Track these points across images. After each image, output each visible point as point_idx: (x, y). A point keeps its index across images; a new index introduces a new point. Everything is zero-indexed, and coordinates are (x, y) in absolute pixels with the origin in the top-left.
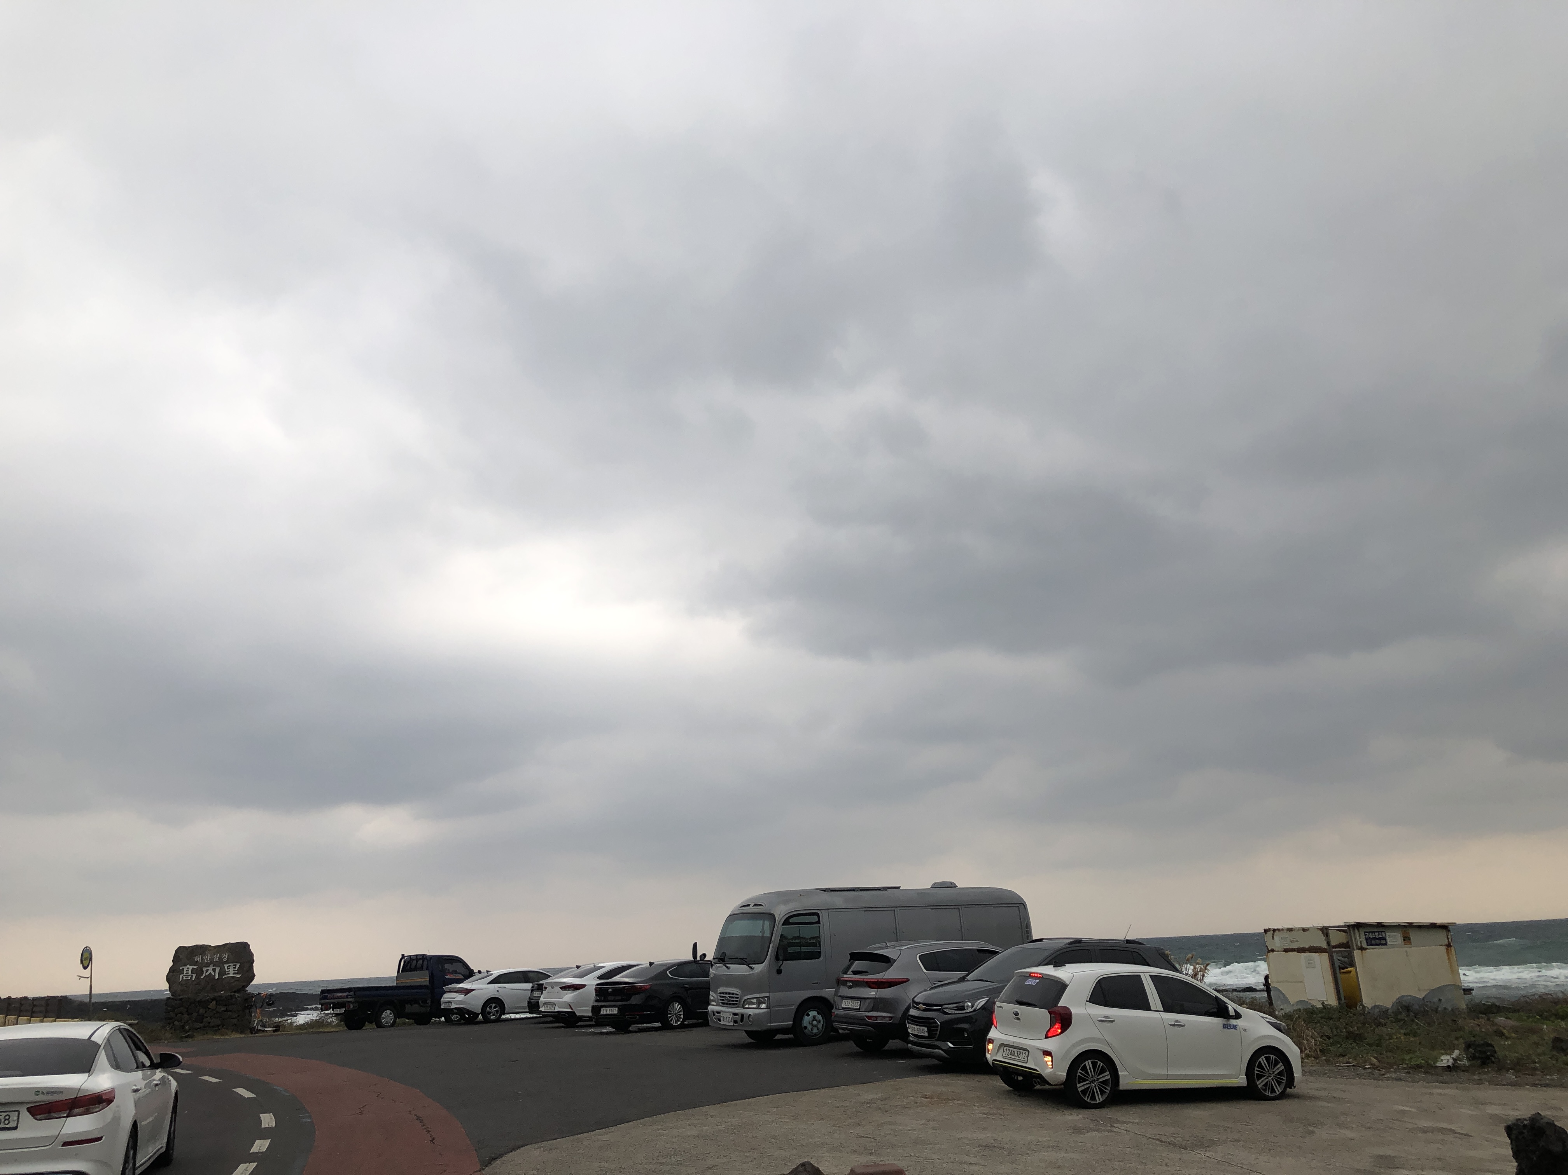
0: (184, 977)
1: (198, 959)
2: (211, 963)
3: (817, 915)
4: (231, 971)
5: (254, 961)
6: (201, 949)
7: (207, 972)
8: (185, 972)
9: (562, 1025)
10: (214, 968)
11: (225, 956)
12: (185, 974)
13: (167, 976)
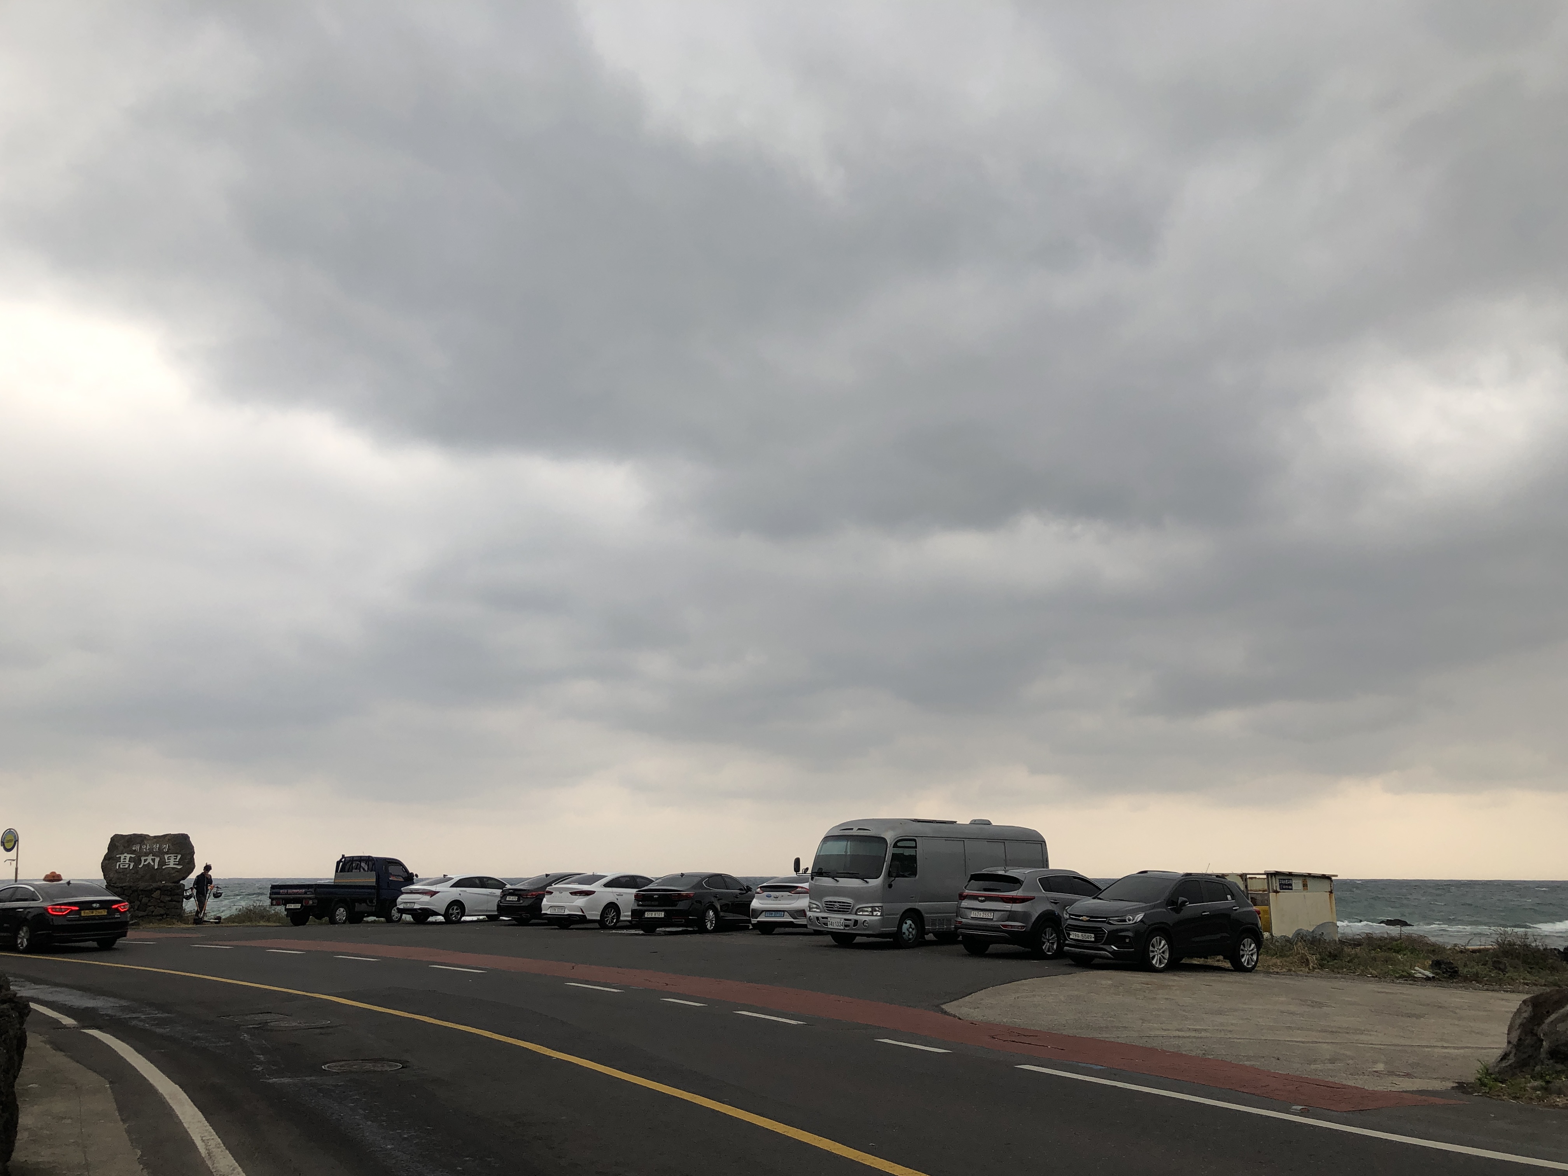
0: (121, 865)
1: (136, 847)
2: (151, 852)
3: (915, 840)
4: (172, 862)
5: (194, 853)
6: (140, 839)
7: (145, 861)
8: (122, 861)
9: (557, 927)
10: (153, 858)
11: (166, 847)
12: (122, 862)
13: (102, 863)
